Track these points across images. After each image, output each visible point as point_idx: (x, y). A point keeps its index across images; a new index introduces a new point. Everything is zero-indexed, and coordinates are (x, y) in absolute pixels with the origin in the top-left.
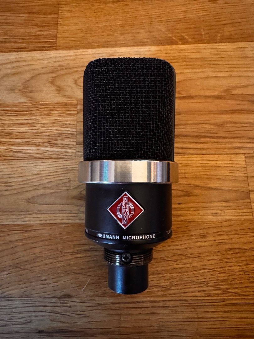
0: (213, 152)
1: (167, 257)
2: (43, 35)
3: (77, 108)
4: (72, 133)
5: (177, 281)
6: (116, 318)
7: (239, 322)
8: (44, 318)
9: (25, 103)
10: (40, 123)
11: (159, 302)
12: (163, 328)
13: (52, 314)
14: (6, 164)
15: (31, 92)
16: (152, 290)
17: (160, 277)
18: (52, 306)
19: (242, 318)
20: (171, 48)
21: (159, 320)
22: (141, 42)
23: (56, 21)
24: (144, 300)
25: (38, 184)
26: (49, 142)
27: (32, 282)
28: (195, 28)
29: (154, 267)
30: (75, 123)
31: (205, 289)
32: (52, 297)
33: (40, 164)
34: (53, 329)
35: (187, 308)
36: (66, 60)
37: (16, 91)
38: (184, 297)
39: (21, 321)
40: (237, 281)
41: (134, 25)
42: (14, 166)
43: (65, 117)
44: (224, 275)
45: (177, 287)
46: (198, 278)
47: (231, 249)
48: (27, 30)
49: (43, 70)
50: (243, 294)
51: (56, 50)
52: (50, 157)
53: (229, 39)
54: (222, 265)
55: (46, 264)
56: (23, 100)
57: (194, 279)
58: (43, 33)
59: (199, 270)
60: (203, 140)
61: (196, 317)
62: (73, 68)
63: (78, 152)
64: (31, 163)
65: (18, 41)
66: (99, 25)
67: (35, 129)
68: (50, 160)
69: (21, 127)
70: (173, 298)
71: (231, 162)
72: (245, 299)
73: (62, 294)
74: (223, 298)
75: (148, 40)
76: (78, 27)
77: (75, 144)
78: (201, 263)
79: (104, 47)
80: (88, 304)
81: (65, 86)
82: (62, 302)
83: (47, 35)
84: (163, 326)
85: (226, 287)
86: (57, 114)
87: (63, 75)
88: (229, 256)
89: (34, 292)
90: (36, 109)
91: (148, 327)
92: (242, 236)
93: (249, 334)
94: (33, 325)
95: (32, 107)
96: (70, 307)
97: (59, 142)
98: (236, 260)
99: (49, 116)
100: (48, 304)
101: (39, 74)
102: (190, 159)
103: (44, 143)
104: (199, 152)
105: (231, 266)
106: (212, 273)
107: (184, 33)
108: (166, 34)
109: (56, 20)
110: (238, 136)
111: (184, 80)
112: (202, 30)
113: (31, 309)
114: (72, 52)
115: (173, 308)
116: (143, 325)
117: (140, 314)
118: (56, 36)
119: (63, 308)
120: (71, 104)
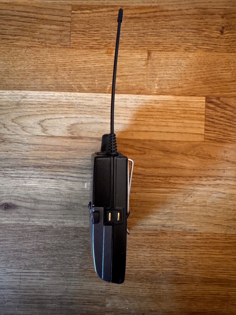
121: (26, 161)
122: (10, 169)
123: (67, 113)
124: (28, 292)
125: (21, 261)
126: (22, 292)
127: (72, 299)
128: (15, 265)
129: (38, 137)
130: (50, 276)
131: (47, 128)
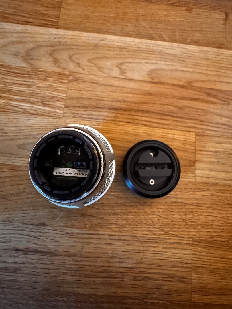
0: (172, 128)
1: (126, 203)
2: (48, 14)
3: (69, 78)
4: (62, 97)
5: (131, 222)
6: (80, 245)
7: (174, 256)
8: (22, 239)
9: (25, 67)
10: (37, 85)
11: (115, 236)
12: (115, 256)
13: (28, 237)
14: (4, 115)
15: (32, 59)
16: (111, 226)
17: (119, 217)
18: (29, 231)
19: (177, 253)
20: (150, 43)
21: (114, 250)
22: (127, 34)
23: (60, 5)
24: (104, 233)
25: (29, 134)
26: (42, 102)
27: (15, 211)
28: (172, 30)
29: (115, 209)
30: (66, 90)
31: (152, 229)
32: (30, 224)
33: (32, 119)
34: (28, 248)
35: (136, 242)
36: (65, 38)
37: (19, 57)
38: (135, 234)
39: (2, 240)
40: (176, 226)
41: (123, 19)
42: (10, 117)
43: (57, 84)
44: (167, 220)
45: (131, 226)
46: (147, 221)
47: (175, 202)
48: (34, 8)
49: (45, 43)
50: (179, 236)
51: (57, 28)
52: (41, 114)
53: (196, 42)
54: (167, 213)
55: (29, 198)
56: (24, 65)
57: (145, 222)
58: (47, 13)
59: (149, 215)
60: (166, 117)
61: (142, 249)
62: (70, 45)
63: (66, 113)
64: (24, 116)
65: (26, 15)
66: (95, 14)
67: (32, 90)
68: (41, 117)
69: (20, 87)
70: (126, 234)
71: (185, 137)
72: (180, 239)
73: (39, 222)
74: (165, 237)
75: (133, 33)
76: (78, 13)
77: (63, 106)
78: (152, 210)
79: (97, 32)
80: (59, 232)
81: (61, 59)
82: (37, 228)
83: (51, 15)
84: (116, 254)
85: (168, 229)
86: (52, 81)
87: (61, 50)
88: (173, 208)
89: (16, 219)
90: (35, 74)
91: (104, 254)
92: (185, 193)
93: (180, 265)
94: (12, 245)
95: (32, 72)
96: (44, 233)
97: (51, 103)
98: (179, 210)
99: (45, 82)
100: (26, 229)
101: (40, 46)
102: (153, 130)
103: (38, 102)
104: (161, 126)
105: (174, 215)
106: (159, 218)
107: (163, 32)
108: (148, 31)
109: (60, 3)
110: (193, 118)
111: (158, 69)
112: (177, 32)
113: (12, 232)
114: (70, 33)
115: (125, 242)
116: (101, 252)
117: (99, 243)
118: (58, 17)
119: (38, 234)
120: (64, 74)
121: (101, 102)
122: (82, 109)
123: (147, 59)
124: (92, 262)
125: (86, 219)
126: (85, 261)
127: (149, 273)
128: (78, 224)
129: (115, 79)
130: (121, 240)
131: (125, 71)
